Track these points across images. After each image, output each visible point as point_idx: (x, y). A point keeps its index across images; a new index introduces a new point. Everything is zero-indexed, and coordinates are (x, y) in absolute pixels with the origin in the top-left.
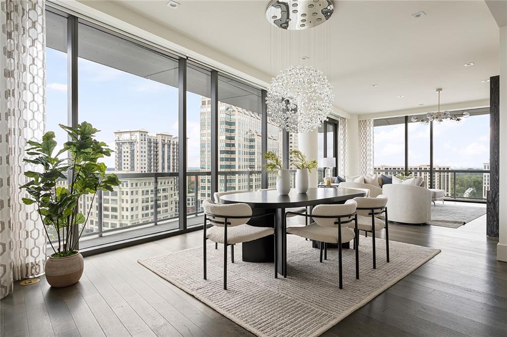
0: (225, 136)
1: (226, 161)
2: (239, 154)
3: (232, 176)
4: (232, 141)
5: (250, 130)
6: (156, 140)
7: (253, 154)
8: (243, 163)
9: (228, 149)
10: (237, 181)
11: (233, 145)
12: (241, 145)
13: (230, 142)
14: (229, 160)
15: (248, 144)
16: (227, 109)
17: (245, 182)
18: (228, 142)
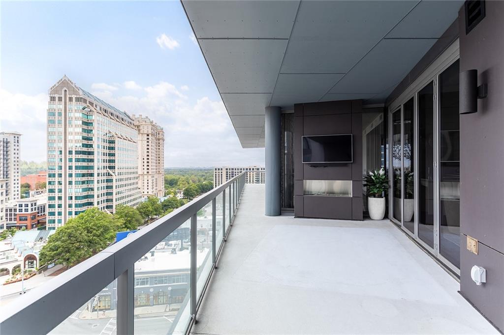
0: (81, 137)
1: (83, 162)
2: (98, 155)
3: (90, 178)
4: (90, 141)
5: (110, 132)
6: (7, 139)
7: (112, 156)
8: (102, 164)
9: (85, 149)
10: (96, 182)
11: (91, 146)
12: (100, 146)
13: (88, 142)
14: (86, 161)
15: (108, 145)
16: (84, 109)
17: (104, 182)
18: (85, 142)
